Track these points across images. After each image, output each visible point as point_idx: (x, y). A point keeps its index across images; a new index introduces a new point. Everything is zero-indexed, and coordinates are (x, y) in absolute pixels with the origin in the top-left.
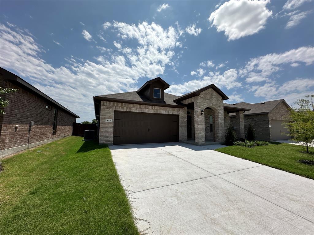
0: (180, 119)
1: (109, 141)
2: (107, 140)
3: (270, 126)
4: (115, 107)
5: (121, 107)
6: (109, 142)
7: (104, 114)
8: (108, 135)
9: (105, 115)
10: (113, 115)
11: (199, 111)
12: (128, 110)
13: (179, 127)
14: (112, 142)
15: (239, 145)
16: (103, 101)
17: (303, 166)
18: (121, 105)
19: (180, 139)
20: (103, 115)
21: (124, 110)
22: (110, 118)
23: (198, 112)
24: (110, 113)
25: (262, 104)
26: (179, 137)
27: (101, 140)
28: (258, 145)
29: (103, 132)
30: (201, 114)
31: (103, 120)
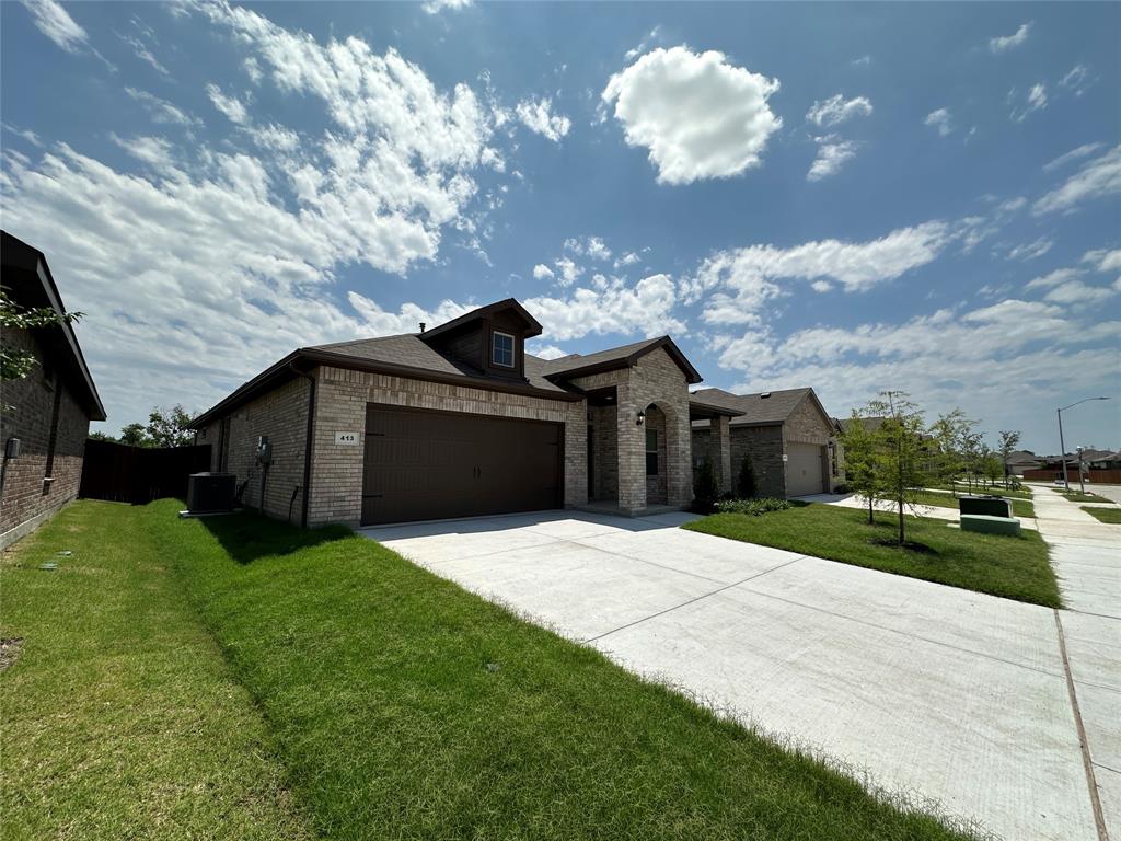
0: (570, 437)
1: (348, 513)
2: (339, 509)
3: (785, 458)
4: (368, 391)
5: (389, 392)
6: (347, 518)
7: (332, 415)
8: (343, 489)
9: (333, 419)
10: (364, 418)
11: (633, 413)
12: (414, 404)
13: (566, 461)
14: (360, 517)
15: (731, 510)
16: (327, 368)
17: (883, 551)
18: (389, 382)
19: (568, 499)
20: (326, 419)
21: (401, 402)
22: (350, 428)
23: (629, 415)
24: (351, 411)
25: (764, 397)
26: (566, 492)
27: (320, 510)
28: (768, 509)
29: (327, 480)
30: (639, 423)
31: (328, 438)
